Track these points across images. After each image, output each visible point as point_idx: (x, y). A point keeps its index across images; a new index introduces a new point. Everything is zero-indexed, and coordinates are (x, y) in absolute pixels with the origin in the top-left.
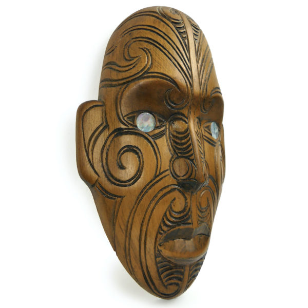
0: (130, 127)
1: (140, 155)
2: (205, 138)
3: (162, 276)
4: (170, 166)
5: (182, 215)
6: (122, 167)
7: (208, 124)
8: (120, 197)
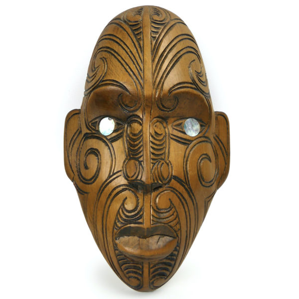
0: (94, 132)
1: (99, 157)
2: (172, 136)
3: (122, 267)
4: (123, 167)
5: (133, 214)
6: (86, 168)
7: (180, 121)
8: (86, 193)
